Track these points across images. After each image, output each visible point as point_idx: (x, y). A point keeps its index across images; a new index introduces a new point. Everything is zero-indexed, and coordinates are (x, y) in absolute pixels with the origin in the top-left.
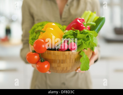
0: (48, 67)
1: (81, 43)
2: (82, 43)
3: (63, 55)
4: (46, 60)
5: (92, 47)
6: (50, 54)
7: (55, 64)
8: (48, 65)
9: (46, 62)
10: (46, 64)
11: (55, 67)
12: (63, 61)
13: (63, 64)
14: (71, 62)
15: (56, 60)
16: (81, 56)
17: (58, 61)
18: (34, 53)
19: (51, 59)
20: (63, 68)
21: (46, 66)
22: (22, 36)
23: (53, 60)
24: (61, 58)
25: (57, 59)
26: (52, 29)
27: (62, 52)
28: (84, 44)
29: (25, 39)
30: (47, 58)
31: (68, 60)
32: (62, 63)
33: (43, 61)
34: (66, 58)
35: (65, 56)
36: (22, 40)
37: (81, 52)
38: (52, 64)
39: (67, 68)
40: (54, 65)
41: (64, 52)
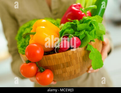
0: (50, 77)
1: (84, 36)
2: (86, 35)
3: (66, 56)
4: (46, 68)
5: (100, 36)
6: (49, 59)
7: (59, 70)
8: (50, 74)
9: (47, 71)
10: (48, 74)
11: (60, 74)
12: (69, 64)
13: (69, 67)
14: (79, 61)
15: (58, 65)
16: (89, 52)
17: (62, 65)
18: (29, 64)
19: (52, 66)
20: (71, 72)
21: (48, 76)
22: (8, 46)
23: (55, 65)
24: (65, 60)
25: (60, 63)
26: (44, 27)
27: (64, 53)
28: (88, 35)
29: (13, 49)
30: (47, 66)
31: (74, 61)
32: (68, 67)
33: (43, 70)
34: (71, 58)
35: (69, 56)
36: (10, 52)
37: (88, 47)
38: (55, 71)
39: (75, 71)
40: (59, 72)
41: (66, 52)
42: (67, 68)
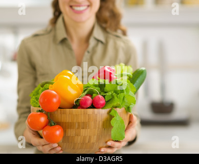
0: (60, 134)
1: (111, 98)
2: (113, 97)
3: (84, 114)
4: (58, 123)
5: (128, 105)
6: (64, 113)
7: (72, 130)
8: (60, 130)
9: (57, 127)
10: (58, 130)
11: (72, 135)
12: (84, 125)
13: (84, 130)
14: (97, 126)
15: (73, 123)
17: (77, 125)
19: (65, 123)
20: (85, 137)
21: (58, 133)
23: (68, 122)
24: (82, 119)
25: (75, 121)
27: (83, 110)
28: (116, 98)
30: (60, 121)
31: (92, 124)
32: (83, 128)
33: (53, 124)
34: (89, 118)
35: (87, 116)
37: (112, 111)
38: (67, 130)
39: (90, 137)
40: (71, 132)
41: (85, 110)
42: (82, 130)
